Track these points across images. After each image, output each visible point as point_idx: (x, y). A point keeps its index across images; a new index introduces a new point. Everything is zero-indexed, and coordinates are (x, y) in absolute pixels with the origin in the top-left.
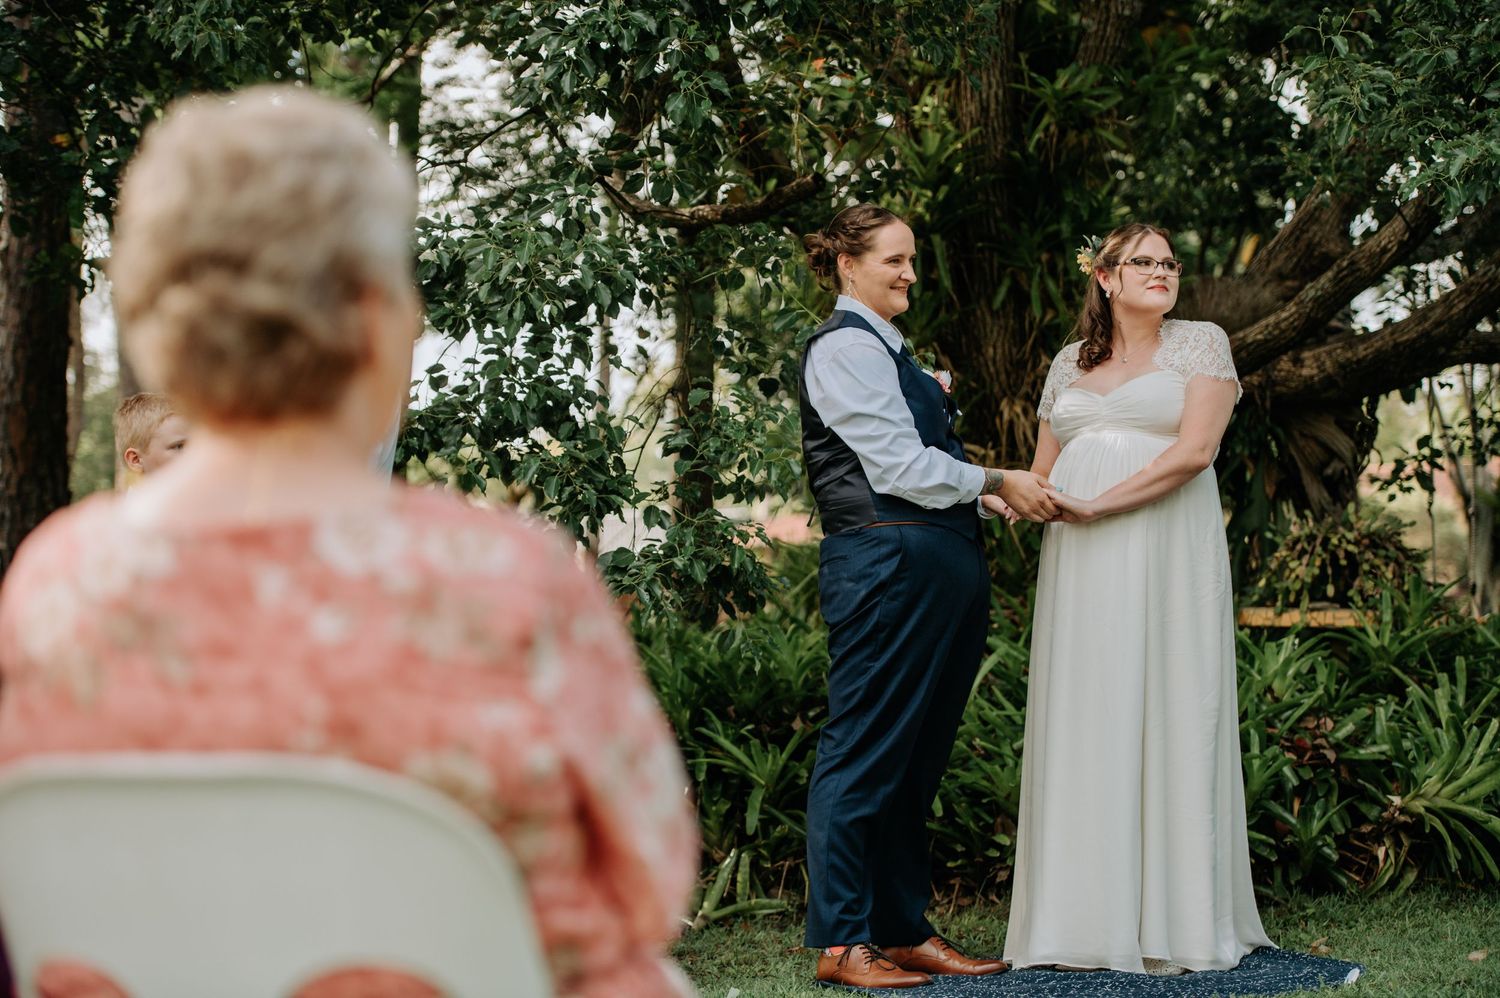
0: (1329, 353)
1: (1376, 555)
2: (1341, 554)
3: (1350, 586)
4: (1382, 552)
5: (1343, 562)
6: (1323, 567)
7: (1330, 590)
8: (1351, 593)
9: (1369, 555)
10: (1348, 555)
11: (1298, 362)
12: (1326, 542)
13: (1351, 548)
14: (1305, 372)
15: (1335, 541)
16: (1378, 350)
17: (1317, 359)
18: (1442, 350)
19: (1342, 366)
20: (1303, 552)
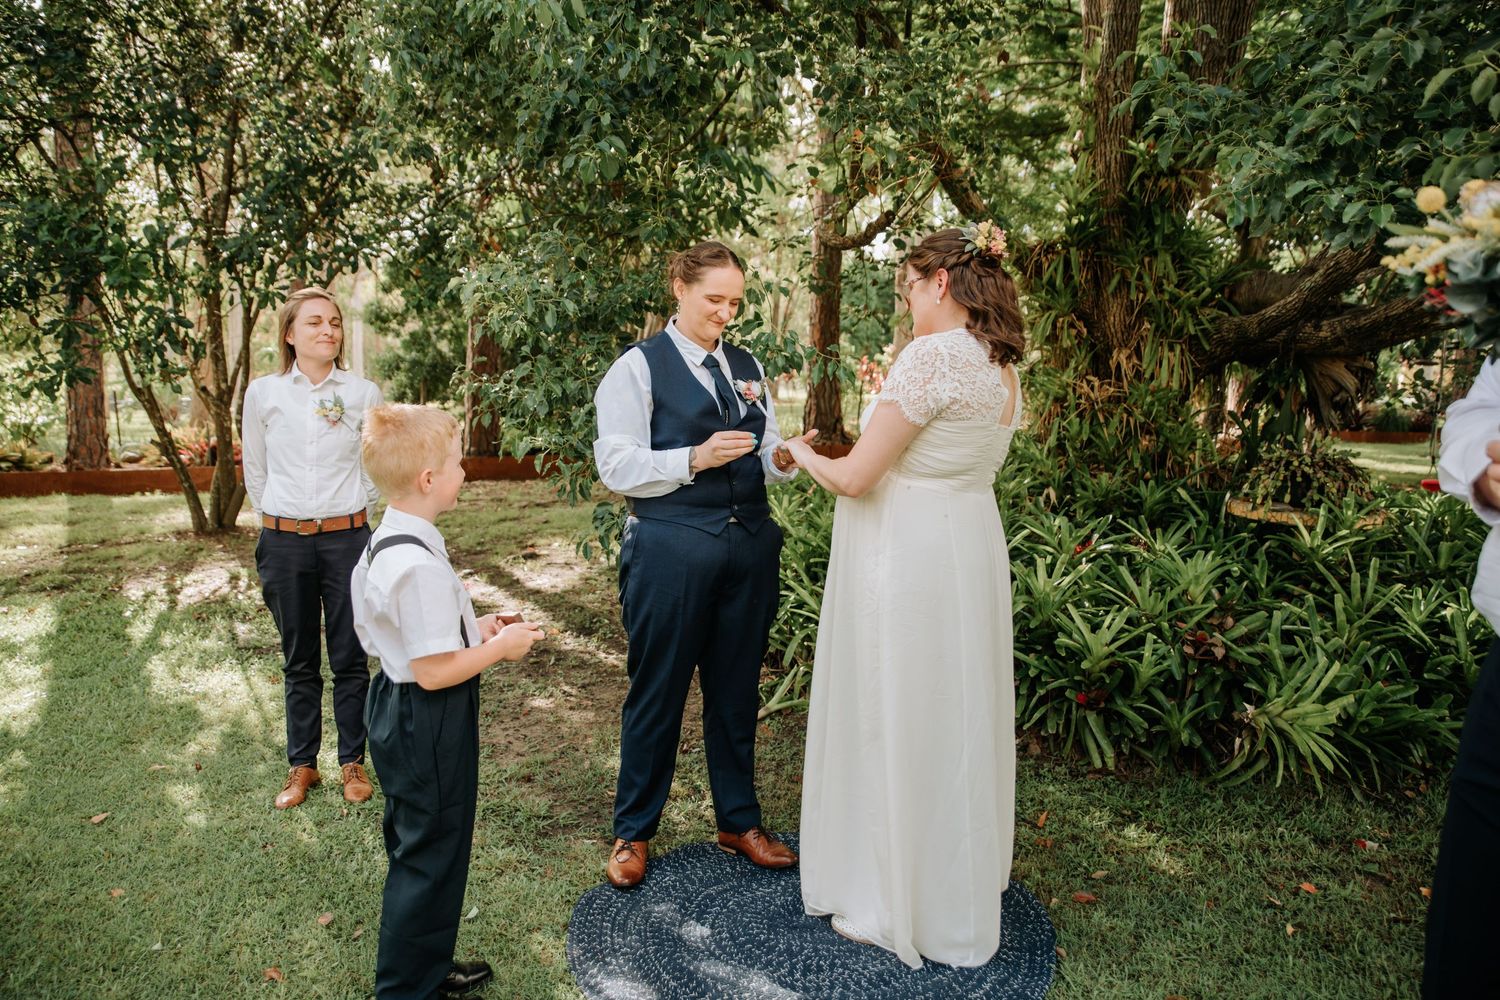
0: (1340, 322)
1: (1327, 475)
2: (1299, 474)
3: (1304, 496)
4: (1332, 472)
5: (1299, 479)
6: (1285, 480)
7: (1287, 498)
8: (1304, 501)
9: (1320, 474)
10: (1304, 474)
11: (1318, 328)
12: (1289, 463)
13: (1307, 469)
14: (1322, 334)
15: (1296, 463)
16: (1374, 321)
17: (1331, 326)
18: (1427, 320)
19: (1348, 331)
20: (1272, 469)
